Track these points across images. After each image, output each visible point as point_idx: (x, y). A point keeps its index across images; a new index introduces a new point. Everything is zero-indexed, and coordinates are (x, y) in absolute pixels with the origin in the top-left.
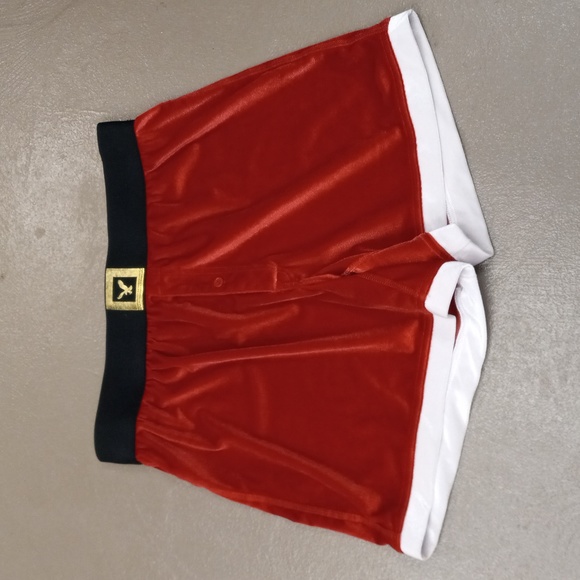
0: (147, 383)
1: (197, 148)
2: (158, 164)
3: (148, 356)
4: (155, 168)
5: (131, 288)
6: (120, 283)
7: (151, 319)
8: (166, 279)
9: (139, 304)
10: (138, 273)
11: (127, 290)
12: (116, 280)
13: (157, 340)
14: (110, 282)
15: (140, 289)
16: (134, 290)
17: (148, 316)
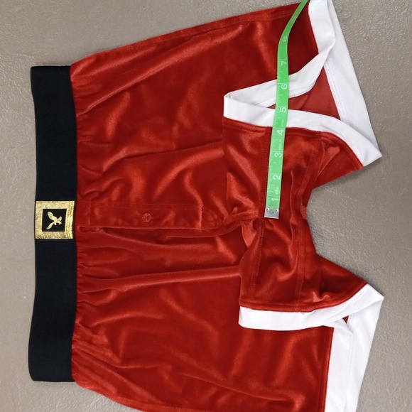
0: (78, 305)
1: (127, 96)
2: (90, 107)
3: (79, 281)
4: (87, 110)
5: (60, 218)
6: (50, 214)
7: (81, 247)
8: (97, 212)
9: (68, 233)
10: (68, 205)
11: (56, 220)
12: (45, 211)
13: (88, 265)
14: (40, 213)
15: (69, 220)
16: (63, 221)
17: (78, 244)
